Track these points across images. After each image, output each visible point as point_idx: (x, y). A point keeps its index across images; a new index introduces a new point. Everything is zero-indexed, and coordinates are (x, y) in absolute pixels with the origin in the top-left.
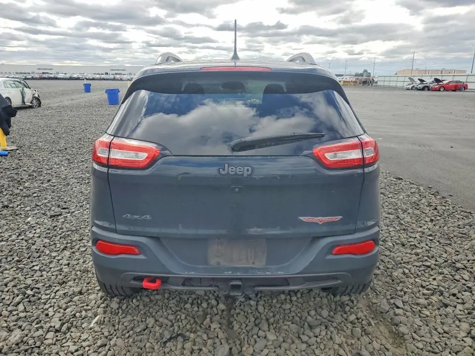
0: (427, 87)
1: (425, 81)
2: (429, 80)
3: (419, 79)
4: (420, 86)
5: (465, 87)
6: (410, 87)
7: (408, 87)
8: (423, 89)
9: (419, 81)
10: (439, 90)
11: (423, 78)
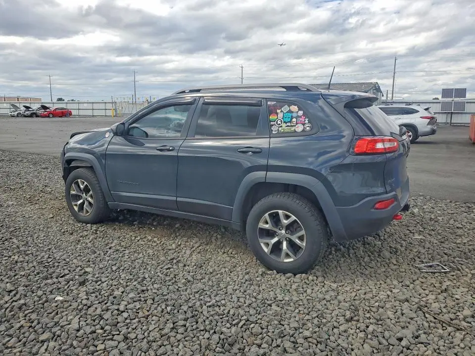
0: (34, 113)
1: (30, 108)
2: (35, 107)
3: (24, 106)
4: (27, 112)
5: (70, 114)
6: (16, 113)
7: (13, 114)
8: (31, 116)
9: (24, 108)
10: (49, 117)
11: (28, 105)
